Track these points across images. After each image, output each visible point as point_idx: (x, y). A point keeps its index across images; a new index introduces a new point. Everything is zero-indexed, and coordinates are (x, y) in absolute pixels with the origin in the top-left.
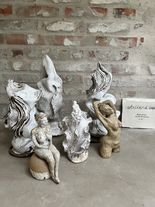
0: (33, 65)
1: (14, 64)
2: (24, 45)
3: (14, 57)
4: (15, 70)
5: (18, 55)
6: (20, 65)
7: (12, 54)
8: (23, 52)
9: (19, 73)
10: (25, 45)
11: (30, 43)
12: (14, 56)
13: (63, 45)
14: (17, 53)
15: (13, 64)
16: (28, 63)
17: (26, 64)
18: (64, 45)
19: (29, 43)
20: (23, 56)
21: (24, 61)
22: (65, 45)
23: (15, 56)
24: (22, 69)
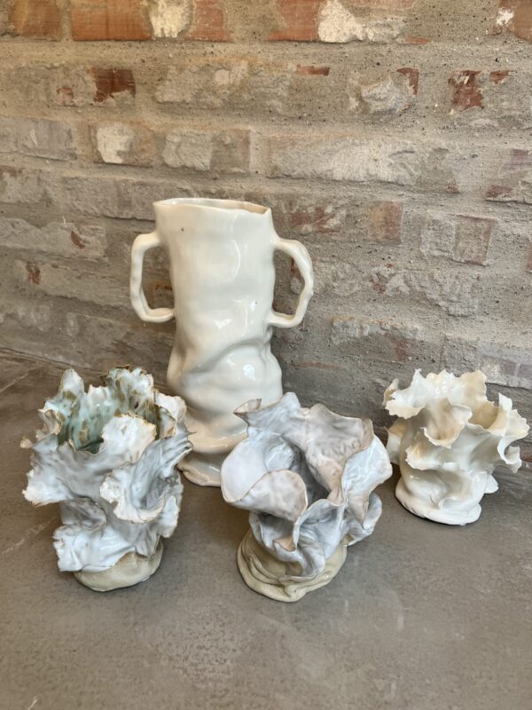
0: (176, 140)
1: (99, 135)
2: (137, 44)
3: (101, 104)
4: (103, 162)
5: (114, 94)
6: (125, 139)
7: (94, 88)
8: (137, 77)
9: (119, 177)
10: (143, 44)
11: (162, 30)
12: (100, 97)
13: (314, 41)
14: (113, 83)
15: (96, 132)
16: (156, 130)
17: (149, 134)
18: (317, 41)
19: (158, 33)
20: (136, 95)
21: (139, 123)
22: (327, 40)
23: (106, 97)
24: (132, 160)
